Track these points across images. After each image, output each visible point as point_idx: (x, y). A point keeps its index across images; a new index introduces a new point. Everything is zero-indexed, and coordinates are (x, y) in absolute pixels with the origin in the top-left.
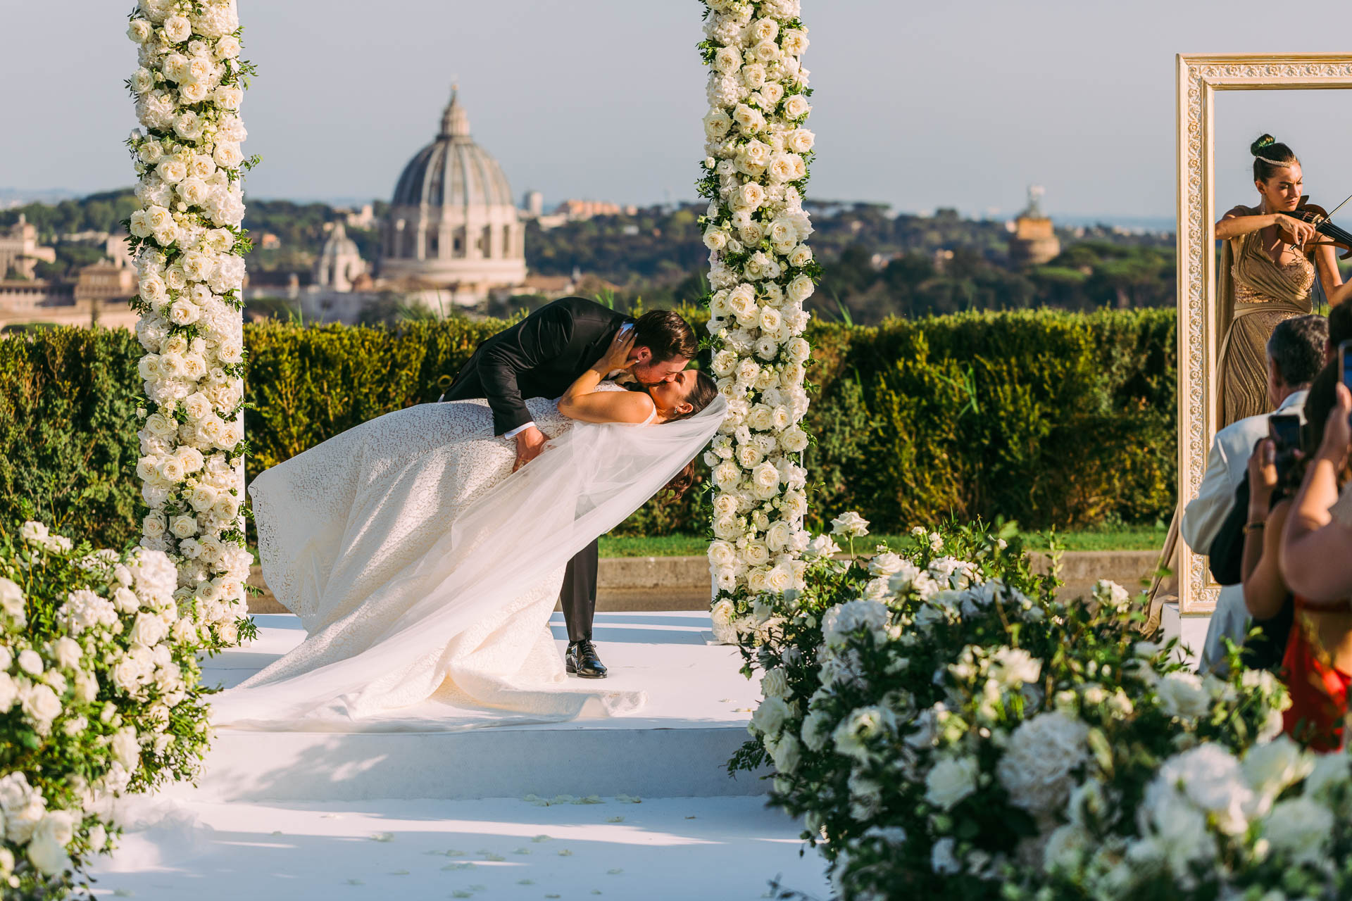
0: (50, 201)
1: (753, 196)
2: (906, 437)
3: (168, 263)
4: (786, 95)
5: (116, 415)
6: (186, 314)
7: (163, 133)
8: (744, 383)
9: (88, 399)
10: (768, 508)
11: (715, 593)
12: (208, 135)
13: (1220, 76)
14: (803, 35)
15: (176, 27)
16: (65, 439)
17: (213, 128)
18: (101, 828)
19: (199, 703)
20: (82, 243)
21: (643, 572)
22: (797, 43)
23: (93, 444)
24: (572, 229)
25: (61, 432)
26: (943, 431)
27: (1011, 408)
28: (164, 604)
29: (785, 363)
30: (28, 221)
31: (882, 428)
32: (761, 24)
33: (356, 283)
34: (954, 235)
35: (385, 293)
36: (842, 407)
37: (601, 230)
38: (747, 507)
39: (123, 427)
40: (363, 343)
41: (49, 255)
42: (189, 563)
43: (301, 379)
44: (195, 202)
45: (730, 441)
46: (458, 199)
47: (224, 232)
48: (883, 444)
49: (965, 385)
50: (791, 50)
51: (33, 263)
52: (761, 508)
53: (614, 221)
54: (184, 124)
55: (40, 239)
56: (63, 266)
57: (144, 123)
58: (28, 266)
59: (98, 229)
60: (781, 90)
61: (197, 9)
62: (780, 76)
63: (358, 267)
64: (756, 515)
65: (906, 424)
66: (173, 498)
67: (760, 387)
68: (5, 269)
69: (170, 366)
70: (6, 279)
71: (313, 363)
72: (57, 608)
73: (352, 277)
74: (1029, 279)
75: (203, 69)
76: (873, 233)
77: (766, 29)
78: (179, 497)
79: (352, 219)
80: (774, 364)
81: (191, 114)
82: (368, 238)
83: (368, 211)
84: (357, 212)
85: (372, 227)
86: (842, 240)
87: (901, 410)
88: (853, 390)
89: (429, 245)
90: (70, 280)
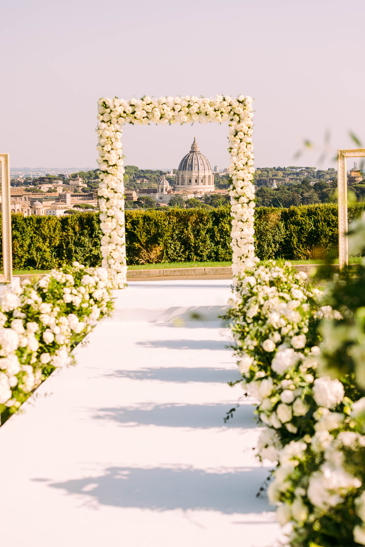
0: (85, 171)
1: (240, 184)
2: (295, 236)
3: (107, 202)
6: (111, 213)
7: (105, 172)
8: (239, 227)
9: (92, 230)
11: (234, 275)
12: (115, 172)
14: (252, 146)
15: (108, 148)
17: (116, 170)
19: (112, 301)
20: (94, 182)
21: (227, 270)
22: (250, 148)
23: (94, 241)
24: (227, 176)
25: (86, 238)
26: (304, 234)
27: (321, 228)
29: (248, 222)
30: (80, 177)
31: (289, 234)
32: (241, 143)
33: (169, 192)
34: (333, 176)
35: (177, 195)
36: (279, 229)
38: (241, 255)
40: (159, 215)
41: (86, 186)
42: (112, 270)
43: (144, 224)
44: (112, 188)
45: (236, 241)
46: (196, 169)
47: (119, 194)
48: (289, 238)
49: (310, 222)
50: (249, 150)
51: (81, 188)
54: (109, 170)
55: (83, 181)
56: (90, 188)
60: (247, 159)
61: (112, 143)
62: (246, 156)
63: (169, 188)
64: (242, 257)
65: (295, 233)
66: (109, 255)
67: (243, 228)
68: (74, 190)
69: (108, 225)
70: (74, 192)
71: (147, 220)
72: (81, 280)
73: (168, 190)
74: (354, 187)
75: (114, 157)
76: (311, 176)
77: (243, 145)
78: (110, 255)
79: (168, 175)
80: (246, 222)
81: (111, 167)
82: (172, 180)
83: (172, 172)
84: (169, 173)
85: (173, 176)
86: (302, 178)
87: (294, 229)
88: (282, 225)
89: (189, 181)
90: (91, 192)
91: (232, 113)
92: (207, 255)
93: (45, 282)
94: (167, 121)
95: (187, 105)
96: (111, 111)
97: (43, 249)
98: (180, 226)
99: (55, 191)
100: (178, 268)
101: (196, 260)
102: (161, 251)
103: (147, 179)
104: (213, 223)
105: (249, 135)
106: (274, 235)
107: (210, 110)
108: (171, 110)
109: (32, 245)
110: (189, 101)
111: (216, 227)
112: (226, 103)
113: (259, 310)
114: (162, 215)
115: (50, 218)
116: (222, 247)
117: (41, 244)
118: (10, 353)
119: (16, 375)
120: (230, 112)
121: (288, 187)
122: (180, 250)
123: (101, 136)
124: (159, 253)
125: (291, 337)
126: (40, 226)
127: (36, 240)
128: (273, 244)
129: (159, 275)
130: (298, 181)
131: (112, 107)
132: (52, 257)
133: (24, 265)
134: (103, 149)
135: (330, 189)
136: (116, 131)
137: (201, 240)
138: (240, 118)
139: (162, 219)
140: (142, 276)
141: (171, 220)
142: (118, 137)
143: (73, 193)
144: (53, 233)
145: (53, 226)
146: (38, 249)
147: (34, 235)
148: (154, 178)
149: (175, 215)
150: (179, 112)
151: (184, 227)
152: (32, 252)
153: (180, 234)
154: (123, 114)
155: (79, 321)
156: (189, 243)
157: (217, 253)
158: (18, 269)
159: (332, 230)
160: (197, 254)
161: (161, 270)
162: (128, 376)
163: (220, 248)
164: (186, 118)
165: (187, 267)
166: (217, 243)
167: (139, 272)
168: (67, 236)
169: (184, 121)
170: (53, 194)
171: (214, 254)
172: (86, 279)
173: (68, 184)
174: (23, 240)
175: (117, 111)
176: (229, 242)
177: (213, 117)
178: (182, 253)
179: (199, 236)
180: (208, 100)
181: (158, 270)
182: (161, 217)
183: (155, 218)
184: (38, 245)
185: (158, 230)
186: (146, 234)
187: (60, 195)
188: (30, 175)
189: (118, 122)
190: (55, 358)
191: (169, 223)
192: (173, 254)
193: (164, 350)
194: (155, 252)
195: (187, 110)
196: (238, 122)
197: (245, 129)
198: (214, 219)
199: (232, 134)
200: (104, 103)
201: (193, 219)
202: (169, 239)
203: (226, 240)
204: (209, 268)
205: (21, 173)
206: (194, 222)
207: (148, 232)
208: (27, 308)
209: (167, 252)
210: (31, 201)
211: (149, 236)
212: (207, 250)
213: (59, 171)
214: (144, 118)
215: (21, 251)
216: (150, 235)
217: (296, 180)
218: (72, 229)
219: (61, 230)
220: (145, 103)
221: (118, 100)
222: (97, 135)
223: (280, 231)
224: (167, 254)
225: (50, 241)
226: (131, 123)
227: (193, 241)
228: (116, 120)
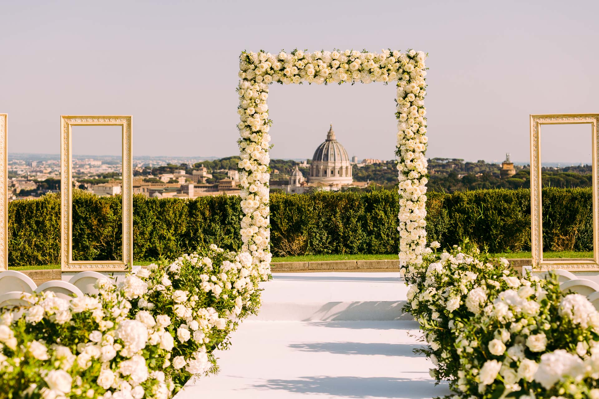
0: (211, 160)
1: (410, 156)
2: (461, 226)
3: (249, 175)
4: (420, 127)
5: (233, 220)
6: (254, 189)
7: (248, 140)
8: (408, 207)
9: (225, 215)
10: (416, 242)
11: (401, 266)
13: (542, 121)
14: (424, 111)
15: (251, 110)
16: (218, 227)
17: (260, 138)
18: (232, 324)
19: (258, 293)
20: (220, 173)
21: (383, 264)
22: (423, 113)
23: (226, 228)
24: (367, 168)
25: (217, 225)
26: (472, 224)
27: (491, 217)
28: (248, 266)
29: (420, 201)
30: (204, 166)
31: (454, 223)
32: (412, 107)
33: (302, 184)
34: (483, 169)
35: (310, 188)
36: (442, 217)
37: (376, 168)
38: (410, 242)
39: (235, 224)
40: (303, 199)
41: (210, 176)
42: (255, 258)
43: (285, 210)
44: (256, 158)
45: (404, 224)
46: (333, 159)
47: (264, 166)
48: (454, 228)
49: (478, 209)
50: (421, 115)
51: (206, 179)
52: (413, 242)
53: (379, 165)
54: (252, 137)
55: (208, 172)
56: (215, 179)
57: (242, 137)
58: (204, 179)
59: (225, 169)
60: (418, 126)
61: (257, 105)
62: (418, 122)
63: (303, 179)
64: (412, 244)
65: (460, 222)
66: (250, 240)
67: (413, 209)
68: (197, 181)
69: (249, 204)
70: (198, 183)
71: (289, 205)
72: (220, 267)
73: (301, 182)
74: (506, 181)
75: (258, 122)
76: (458, 168)
77: (414, 109)
78: (252, 239)
79: (301, 165)
80: (417, 202)
81: (255, 134)
82: (306, 171)
83: (305, 162)
84: (302, 163)
85: (307, 167)
86: (449, 170)
87: (460, 217)
88: (445, 212)
89: (324, 173)
90: (217, 184)
91: (401, 70)
92: (358, 247)
93: (177, 267)
94: (322, 79)
95: (346, 61)
96: (256, 67)
97: (167, 237)
98: (327, 212)
99: (176, 182)
100: (326, 260)
101: (345, 252)
102: (304, 241)
103: (278, 169)
104: (365, 209)
105: (421, 98)
106: (437, 224)
107: (375, 67)
108: (328, 66)
109: (154, 233)
110: (349, 56)
111: (369, 214)
112: (393, 59)
113: (462, 303)
114: (306, 199)
115: (176, 201)
116: (375, 238)
117: (165, 231)
118: (135, 353)
119: (143, 384)
120: (398, 70)
121: (433, 180)
122: (327, 239)
123: (243, 96)
124: (302, 244)
125: (526, 337)
126: (164, 211)
127: (160, 227)
128: (435, 235)
129: (303, 268)
130: (445, 174)
131: (256, 62)
132: (177, 247)
133: (145, 256)
134: (245, 112)
135: (480, 182)
136: (261, 91)
137: (351, 229)
138: (410, 77)
139: (307, 204)
140: (284, 270)
141: (316, 205)
142: (264, 98)
143: (196, 184)
144: (178, 218)
145: (179, 211)
146: (162, 238)
147: (157, 220)
148: (286, 169)
149: (321, 199)
150: (337, 69)
151: (332, 214)
152: (154, 241)
153: (327, 222)
154: (269, 72)
155: (219, 317)
156: (337, 232)
157: (369, 245)
158: (137, 260)
159: (503, 220)
160: (346, 246)
161: (305, 262)
162: (285, 388)
163: (373, 239)
164: (345, 76)
165: (336, 260)
166: (370, 233)
167: (279, 264)
168: (195, 222)
169: (343, 80)
170: (174, 185)
171: (366, 246)
172: (226, 265)
173: (191, 174)
174: (144, 226)
175: (262, 67)
176: (384, 231)
177: (378, 75)
178: (328, 244)
179: (349, 224)
180: (372, 55)
181: (302, 263)
182: (305, 202)
183: (298, 203)
184: (162, 232)
185: (301, 217)
186: (287, 221)
187: (182, 186)
188: (149, 164)
189: (264, 80)
190: (192, 362)
191: (315, 209)
192: (318, 245)
193: (326, 355)
194: (297, 242)
195: (347, 66)
196: (408, 82)
197: (417, 90)
198: (367, 204)
199: (400, 96)
200: (248, 57)
201: (342, 204)
202: (314, 227)
203: (380, 229)
204: (362, 261)
205: (140, 161)
206: (343, 208)
207: (290, 219)
208: (155, 296)
209: (311, 242)
210: (150, 193)
211: (291, 224)
212: (358, 240)
213: (182, 160)
214: (295, 75)
215: (141, 239)
216: (292, 222)
217: (442, 172)
218: (201, 215)
219: (188, 216)
220: (296, 57)
221: (265, 54)
222: (238, 96)
223: (443, 220)
224: (312, 245)
225: (176, 228)
226: (279, 81)
227: (342, 230)
228: (262, 78)
